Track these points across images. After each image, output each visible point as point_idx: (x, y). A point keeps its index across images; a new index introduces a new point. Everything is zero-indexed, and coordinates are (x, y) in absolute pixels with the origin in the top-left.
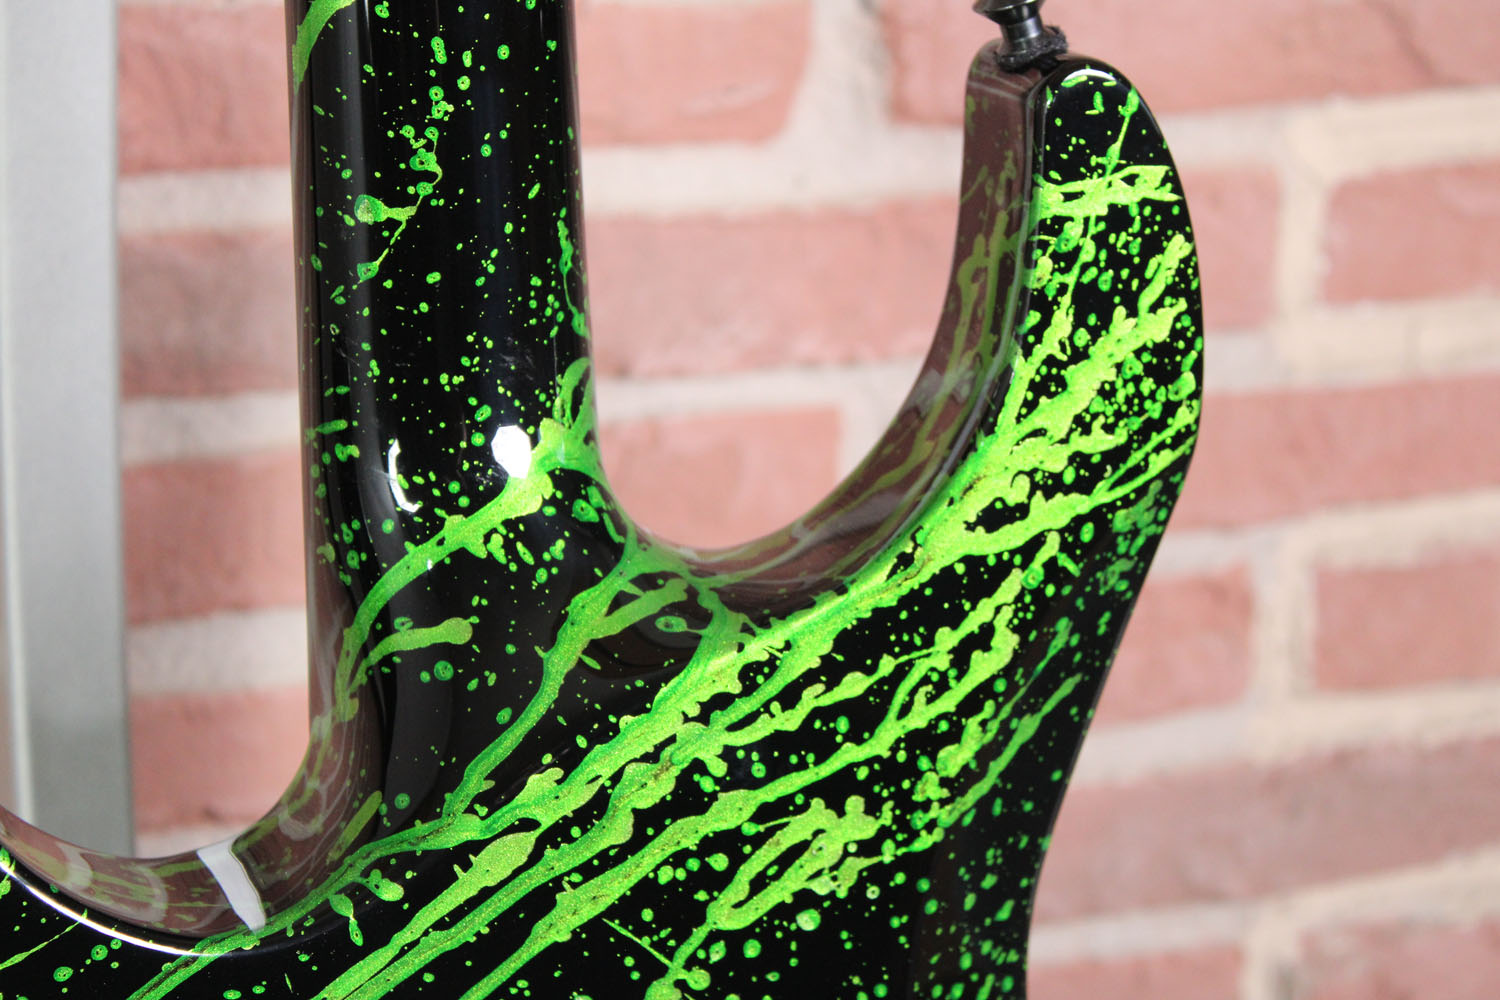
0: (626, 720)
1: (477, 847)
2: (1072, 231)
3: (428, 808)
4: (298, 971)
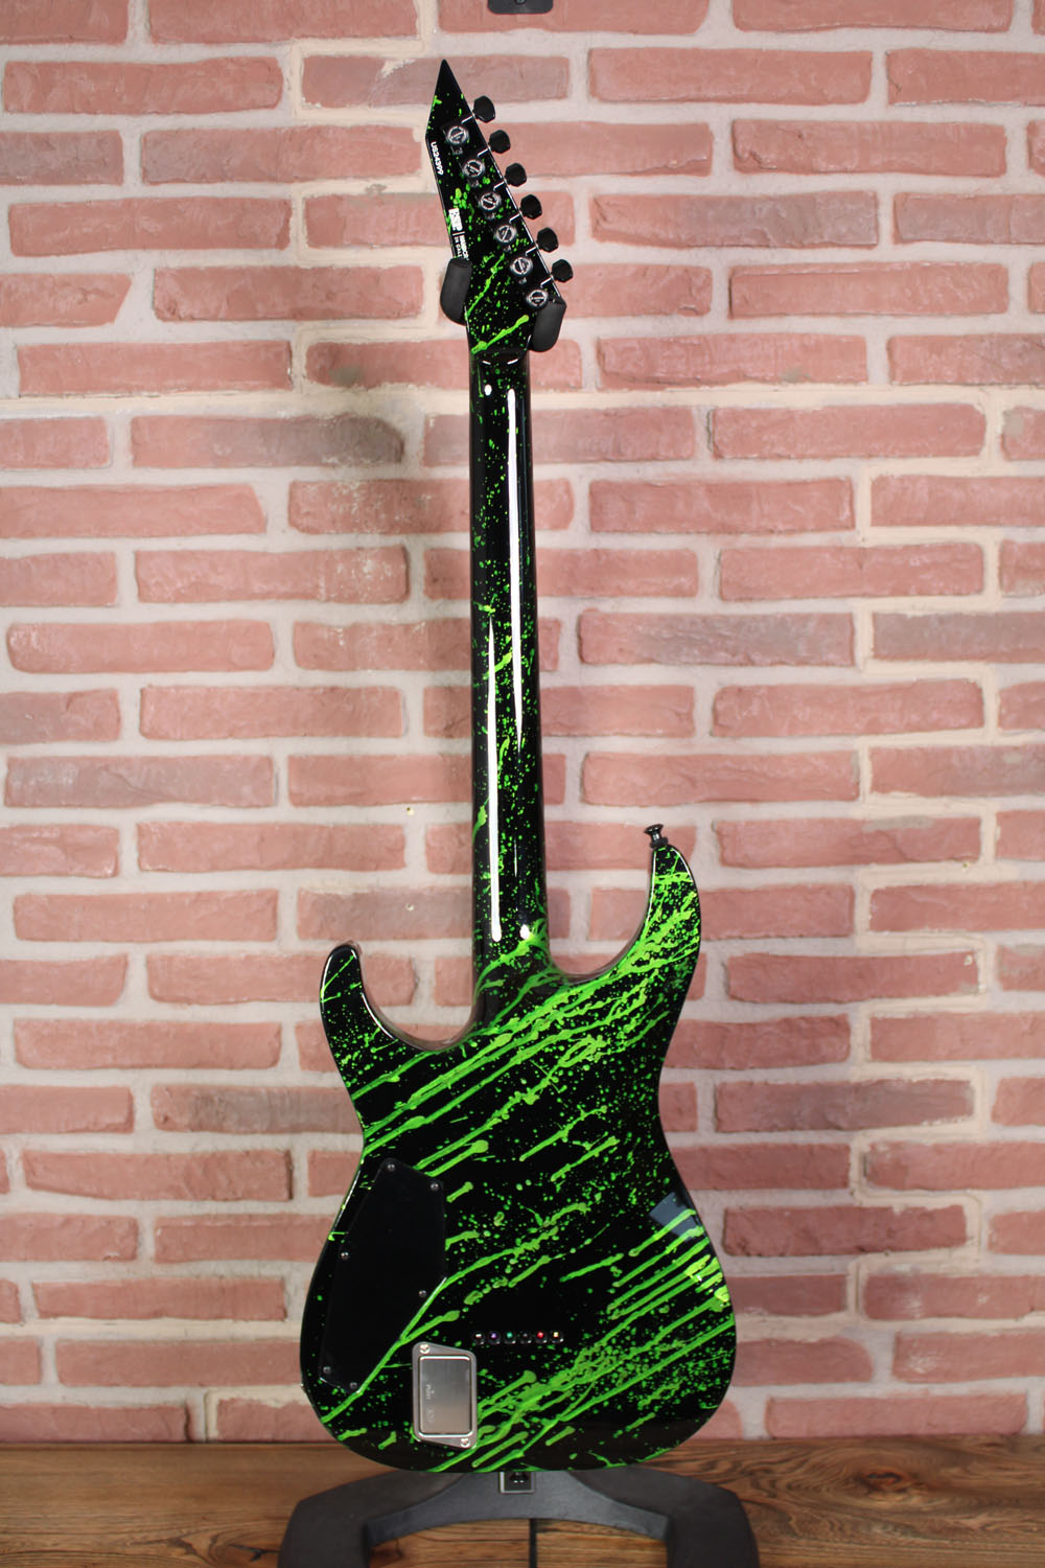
0: (537, 1007)
1: (496, 1035)
2: (662, 888)
3: (486, 1025)
4: (450, 1062)
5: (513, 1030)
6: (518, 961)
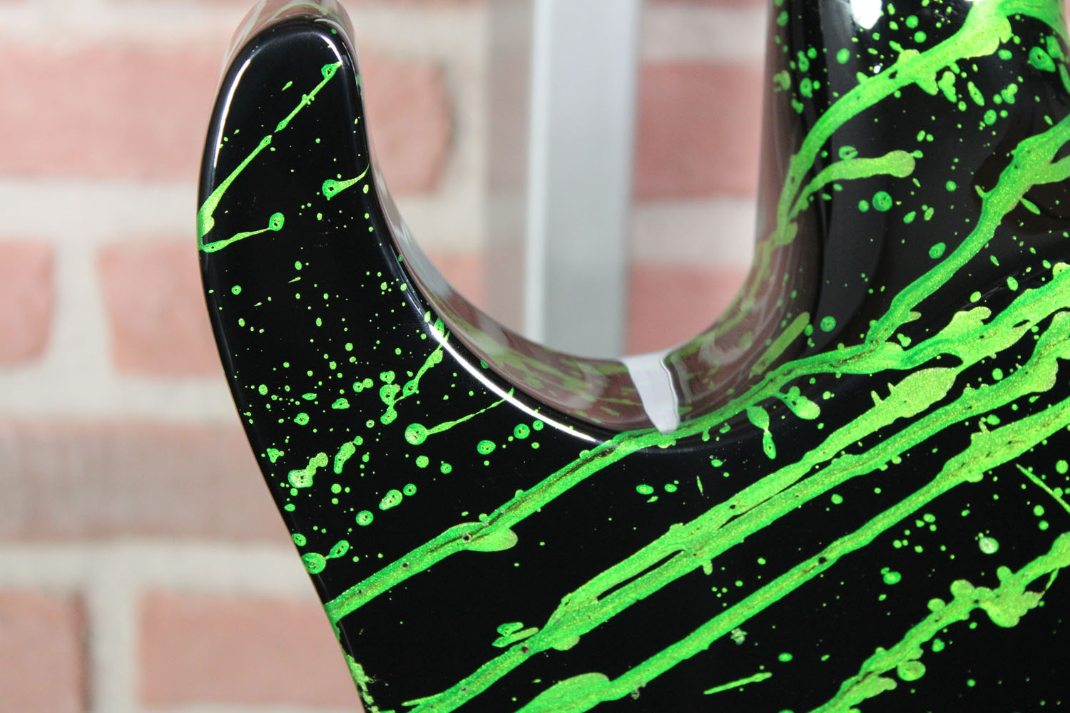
0: (1060, 267)
5: (961, 355)
6: (972, 77)
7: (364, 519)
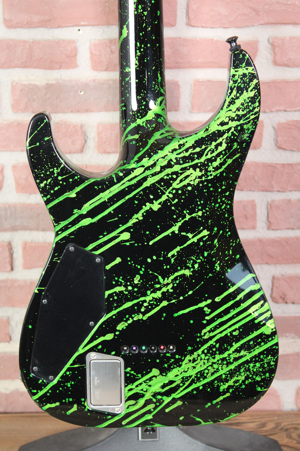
0: (159, 151)
2: (236, 77)
3: (129, 163)
4: (106, 185)
5: (145, 165)
6: (148, 123)
7: (52, 192)
